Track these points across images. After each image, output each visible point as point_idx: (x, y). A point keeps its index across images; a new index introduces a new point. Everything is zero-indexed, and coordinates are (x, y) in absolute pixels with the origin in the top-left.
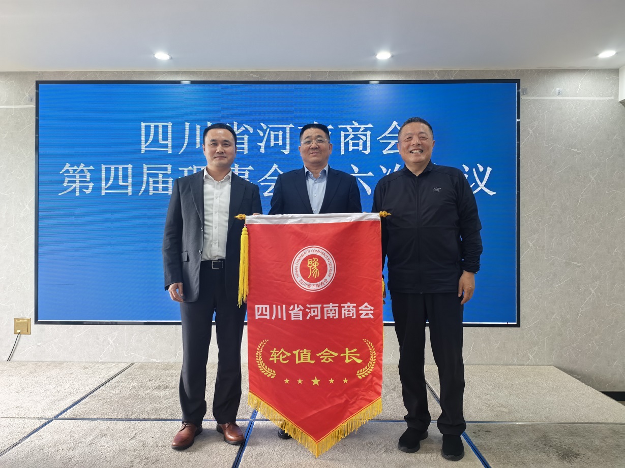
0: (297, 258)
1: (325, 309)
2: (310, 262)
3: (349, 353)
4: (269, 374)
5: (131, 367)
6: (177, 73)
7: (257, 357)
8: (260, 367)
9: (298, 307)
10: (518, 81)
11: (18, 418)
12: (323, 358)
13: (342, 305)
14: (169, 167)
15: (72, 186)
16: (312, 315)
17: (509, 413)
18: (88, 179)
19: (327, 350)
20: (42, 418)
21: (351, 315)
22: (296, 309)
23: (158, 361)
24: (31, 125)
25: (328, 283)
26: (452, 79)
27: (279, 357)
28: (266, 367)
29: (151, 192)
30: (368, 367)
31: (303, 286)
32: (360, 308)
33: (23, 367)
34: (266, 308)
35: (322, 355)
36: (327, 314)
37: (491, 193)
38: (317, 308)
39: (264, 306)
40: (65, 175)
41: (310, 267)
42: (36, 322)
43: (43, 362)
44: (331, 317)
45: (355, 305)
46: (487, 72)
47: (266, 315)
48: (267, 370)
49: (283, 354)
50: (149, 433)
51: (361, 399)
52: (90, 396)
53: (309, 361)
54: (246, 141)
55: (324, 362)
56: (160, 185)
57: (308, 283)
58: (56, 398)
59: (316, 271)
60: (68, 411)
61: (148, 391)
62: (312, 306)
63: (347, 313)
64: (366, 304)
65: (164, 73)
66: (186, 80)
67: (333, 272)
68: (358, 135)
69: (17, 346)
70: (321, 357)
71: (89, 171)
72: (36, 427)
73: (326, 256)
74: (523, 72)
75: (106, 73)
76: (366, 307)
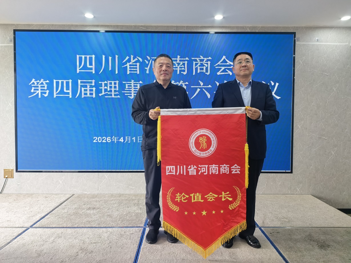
0: (193, 136)
1: (210, 168)
2: (201, 139)
3: (224, 195)
4: (175, 209)
5: (73, 197)
6: (97, 26)
7: (167, 198)
8: (169, 205)
9: (193, 167)
10: (294, 33)
11: (9, 227)
12: (209, 199)
13: (220, 166)
14: (93, 81)
15: (36, 92)
16: (202, 172)
17: (289, 222)
18: (46, 88)
19: (211, 193)
20: (23, 227)
21: (226, 172)
22: (192, 168)
23: (88, 193)
24: (11, 56)
25: (212, 151)
26: (257, 31)
27: (181, 198)
28: (173, 205)
29: (83, 96)
30: (236, 203)
31: (197, 154)
32: (232, 168)
33: (10, 197)
34: (173, 168)
35: (208, 197)
36: (211, 171)
37: (278, 98)
38: (205, 167)
39: (172, 167)
40: (32, 85)
41: (201, 142)
42: (17, 171)
43: (21, 194)
44: (214, 173)
45: (229, 166)
46: (277, 27)
47: (173, 172)
48: (174, 206)
49: (184, 196)
50: (86, 236)
51: (232, 222)
52: (50, 214)
53: (200, 200)
54: (138, 66)
55: (209, 201)
56: (88, 92)
57: (200, 152)
58: (30, 215)
59: (205, 145)
60: (38, 223)
61: (84, 211)
62: (202, 166)
63: (223, 171)
64: (236, 165)
65: (90, 26)
66: (102, 30)
67: (215, 145)
68: (203, 64)
69: (5, 185)
70: (208, 198)
71: (46, 83)
72: (20, 233)
73: (211, 135)
74: (297, 28)
75: (55, 25)
76: (236, 167)
